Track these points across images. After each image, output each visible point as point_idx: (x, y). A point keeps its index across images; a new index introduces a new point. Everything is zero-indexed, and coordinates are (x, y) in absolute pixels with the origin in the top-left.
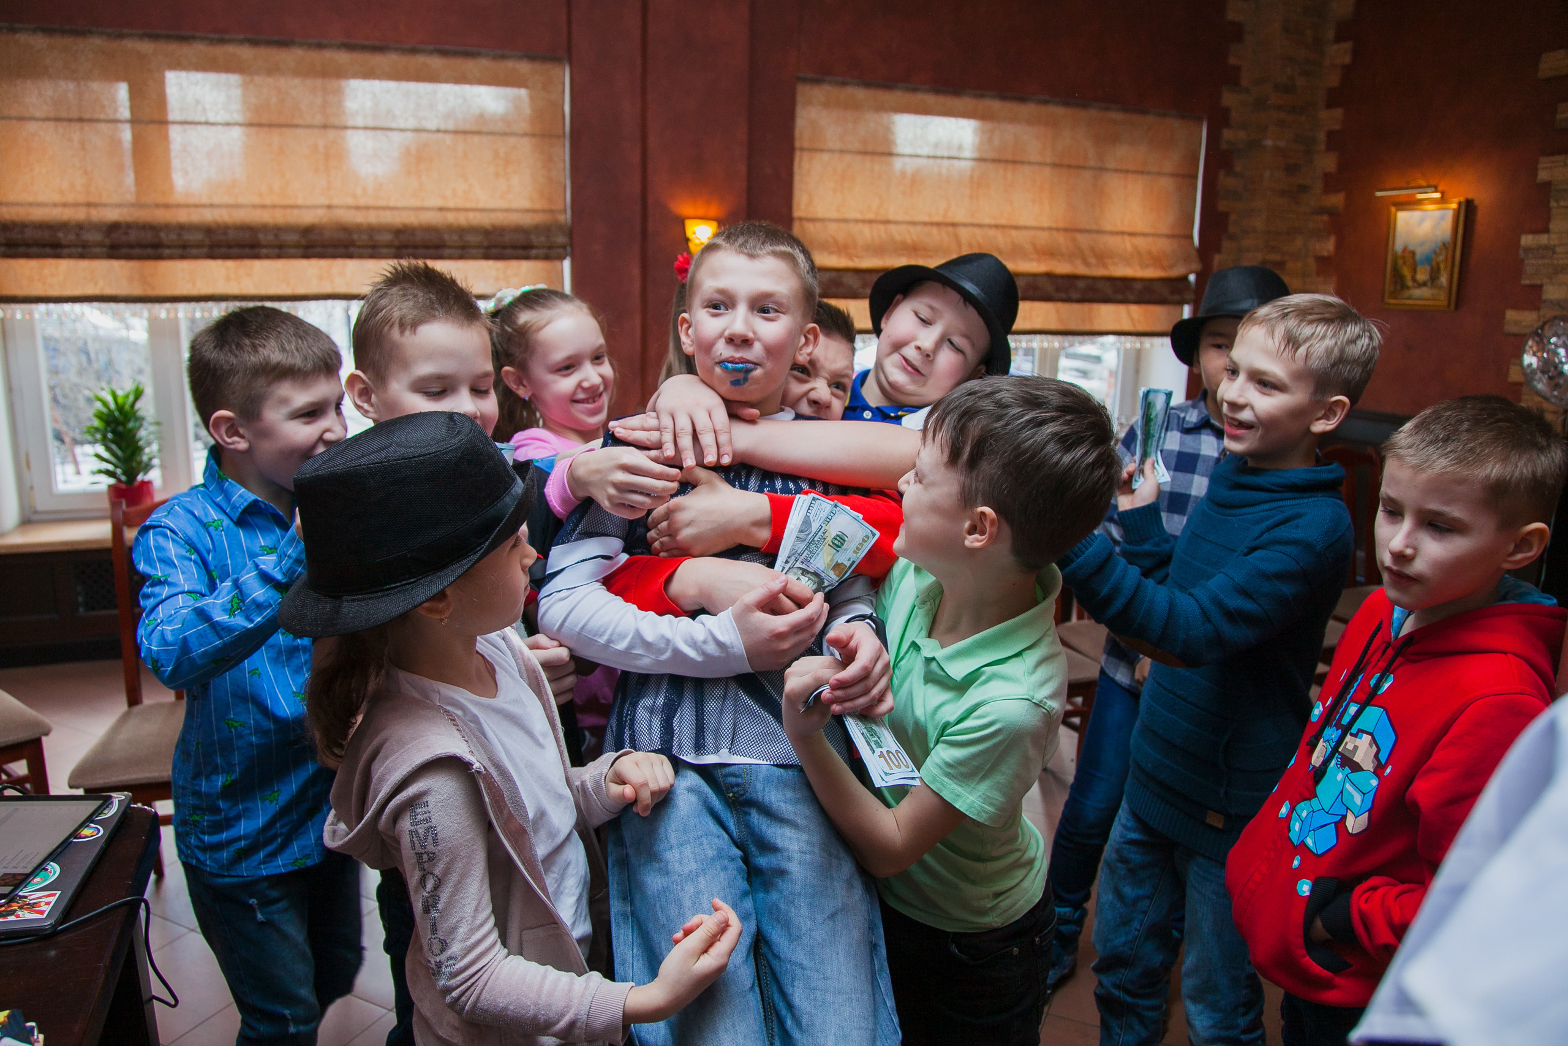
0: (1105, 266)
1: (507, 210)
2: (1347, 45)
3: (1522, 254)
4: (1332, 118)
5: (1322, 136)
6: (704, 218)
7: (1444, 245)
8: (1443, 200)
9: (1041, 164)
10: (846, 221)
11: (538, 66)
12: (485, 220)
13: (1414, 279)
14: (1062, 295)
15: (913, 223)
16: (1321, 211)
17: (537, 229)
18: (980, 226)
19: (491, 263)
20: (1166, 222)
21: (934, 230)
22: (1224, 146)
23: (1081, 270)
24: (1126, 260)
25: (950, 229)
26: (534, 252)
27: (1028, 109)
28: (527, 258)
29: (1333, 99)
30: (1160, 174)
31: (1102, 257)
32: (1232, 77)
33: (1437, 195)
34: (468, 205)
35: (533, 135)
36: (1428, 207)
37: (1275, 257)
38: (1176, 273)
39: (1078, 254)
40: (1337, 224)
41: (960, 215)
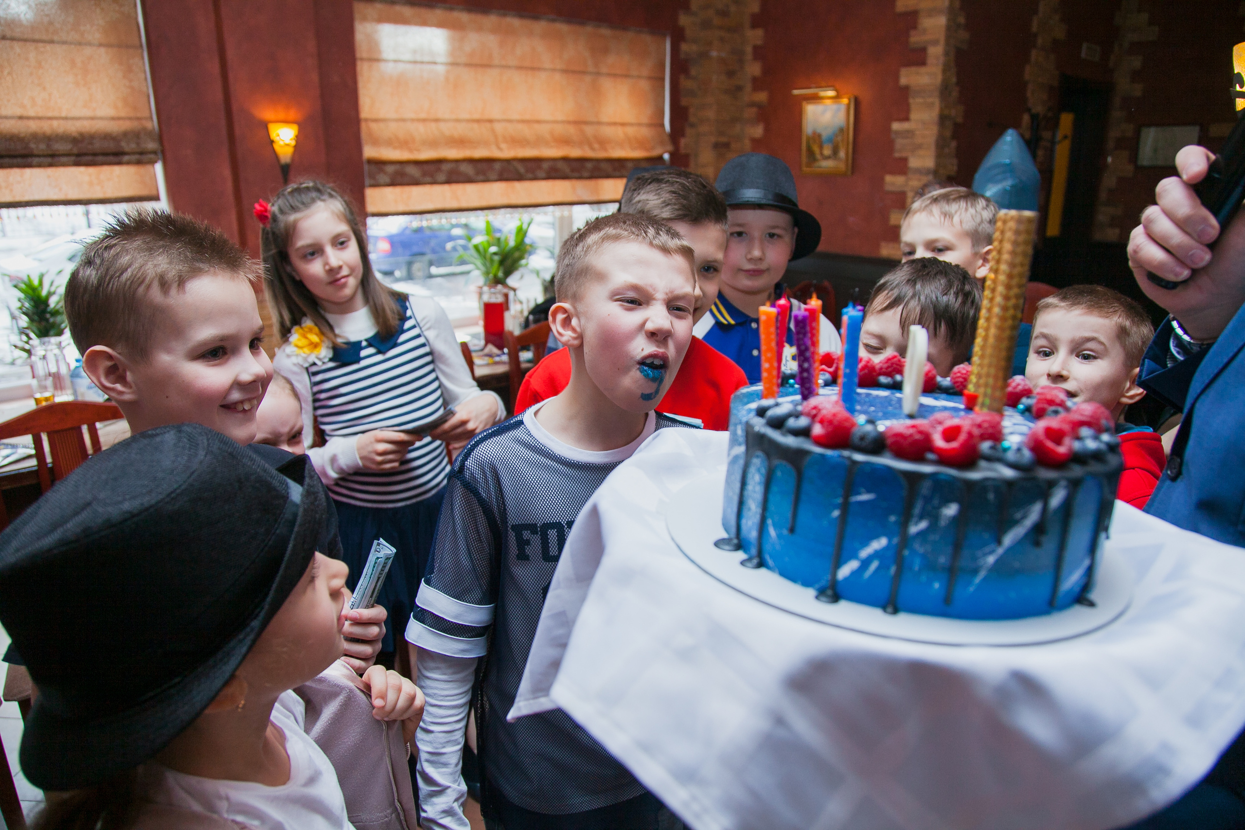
0: (606, 150)
1: (93, 119)
3: (893, 136)
4: (756, 36)
5: (749, 49)
6: (286, 122)
7: (841, 130)
8: (838, 97)
9: (554, 70)
10: (403, 120)
12: (72, 128)
13: (822, 154)
14: (576, 175)
15: (458, 121)
16: (752, 104)
17: (125, 134)
18: (510, 121)
19: (82, 169)
20: (645, 115)
21: (475, 126)
22: (682, 56)
23: (589, 153)
24: (621, 145)
25: (488, 125)
26: (126, 158)
27: (540, 26)
28: (120, 163)
29: (757, 22)
30: (639, 77)
31: (603, 143)
33: (831, 93)
34: (50, 114)
35: (109, 45)
36: (828, 102)
37: (724, 139)
38: (655, 153)
39: (585, 141)
40: (764, 115)
41: (495, 113)
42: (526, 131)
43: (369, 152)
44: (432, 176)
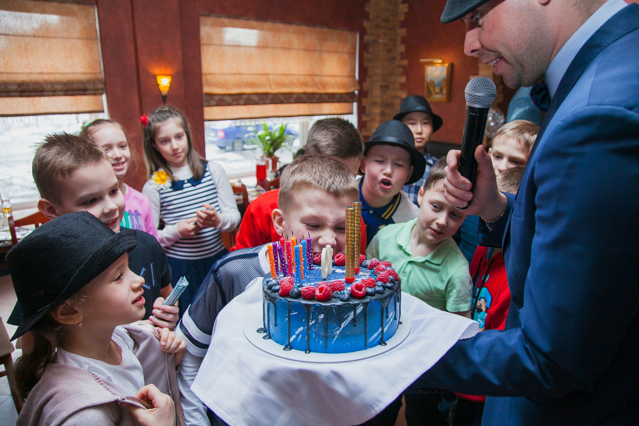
0: (325, 89)
1: (74, 73)
2: (406, 5)
4: (402, 32)
5: (399, 39)
6: (165, 75)
7: (444, 80)
8: (443, 63)
9: (299, 49)
10: (223, 74)
11: (82, 7)
12: (64, 78)
13: (435, 91)
14: (310, 101)
15: (251, 74)
16: (400, 66)
17: (89, 81)
18: (277, 74)
19: (68, 98)
20: (346, 71)
21: (260, 77)
22: (365, 42)
23: (316, 90)
24: (333, 86)
25: (266, 76)
26: (88, 92)
27: (293, 28)
28: (85, 94)
29: (403, 25)
30: (343, 52)
31: (324, 85)
32: (366, 16)
33: (440, 61)
34: (54, 71)
35: (82, 39)
36: (438, 66)
37: (385, 84)
38: (351, 90)
39: (315, 84)
40: (406, 71)
41: (269, 70)
42: (285, 80)
43: (206, 90)
44: (237, 101)
